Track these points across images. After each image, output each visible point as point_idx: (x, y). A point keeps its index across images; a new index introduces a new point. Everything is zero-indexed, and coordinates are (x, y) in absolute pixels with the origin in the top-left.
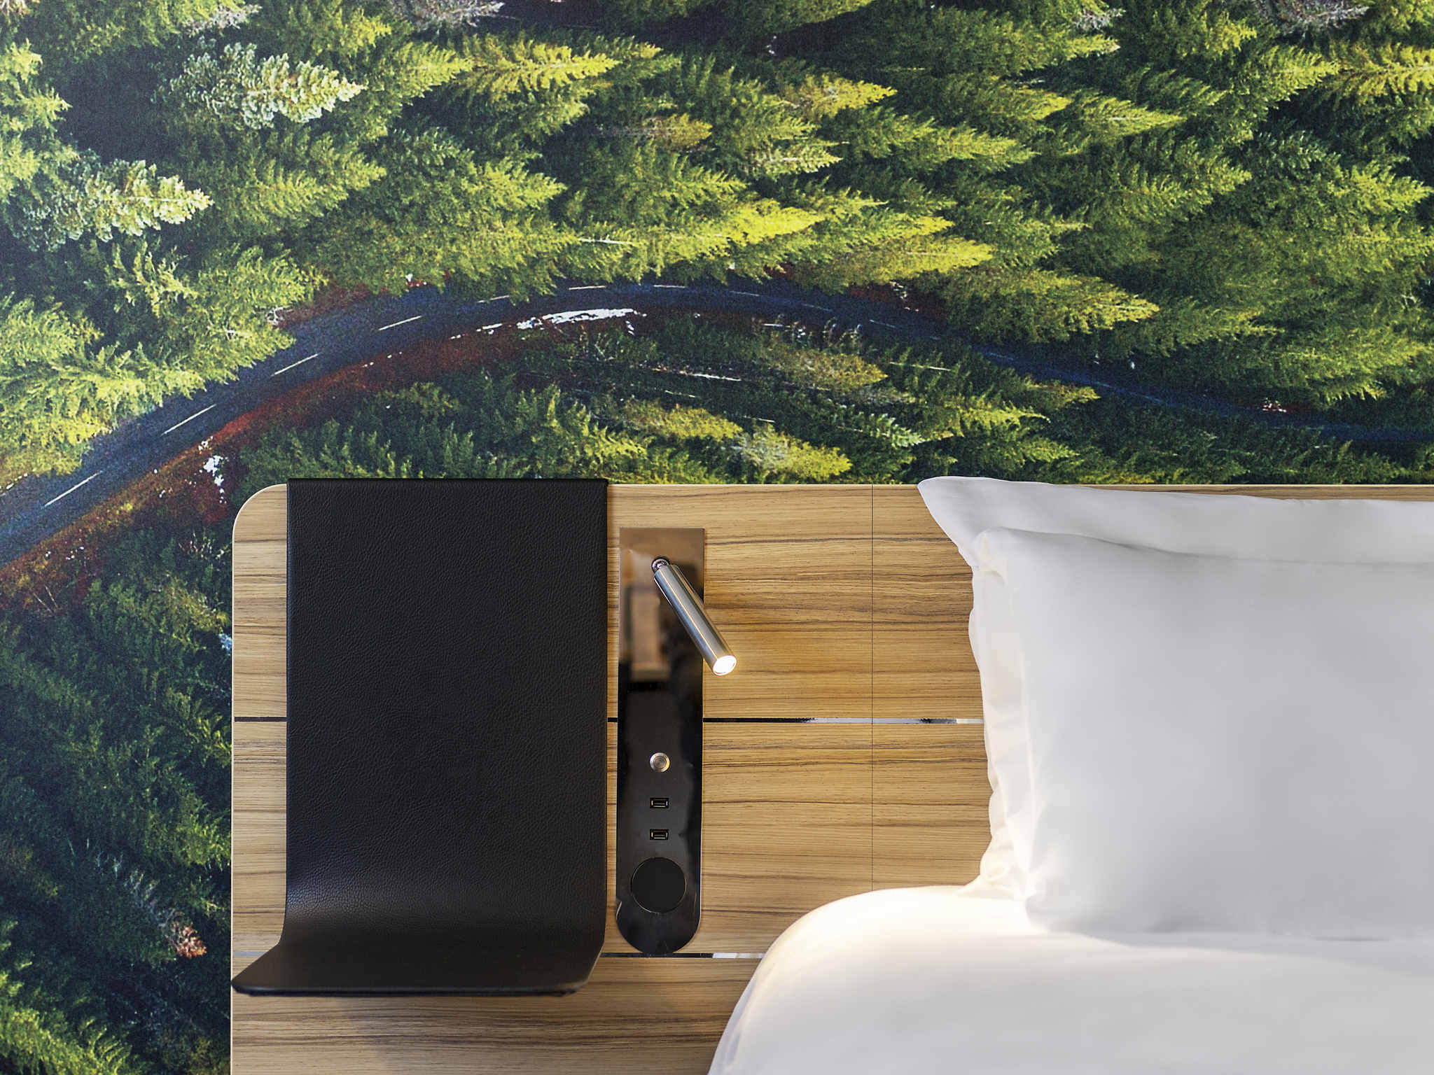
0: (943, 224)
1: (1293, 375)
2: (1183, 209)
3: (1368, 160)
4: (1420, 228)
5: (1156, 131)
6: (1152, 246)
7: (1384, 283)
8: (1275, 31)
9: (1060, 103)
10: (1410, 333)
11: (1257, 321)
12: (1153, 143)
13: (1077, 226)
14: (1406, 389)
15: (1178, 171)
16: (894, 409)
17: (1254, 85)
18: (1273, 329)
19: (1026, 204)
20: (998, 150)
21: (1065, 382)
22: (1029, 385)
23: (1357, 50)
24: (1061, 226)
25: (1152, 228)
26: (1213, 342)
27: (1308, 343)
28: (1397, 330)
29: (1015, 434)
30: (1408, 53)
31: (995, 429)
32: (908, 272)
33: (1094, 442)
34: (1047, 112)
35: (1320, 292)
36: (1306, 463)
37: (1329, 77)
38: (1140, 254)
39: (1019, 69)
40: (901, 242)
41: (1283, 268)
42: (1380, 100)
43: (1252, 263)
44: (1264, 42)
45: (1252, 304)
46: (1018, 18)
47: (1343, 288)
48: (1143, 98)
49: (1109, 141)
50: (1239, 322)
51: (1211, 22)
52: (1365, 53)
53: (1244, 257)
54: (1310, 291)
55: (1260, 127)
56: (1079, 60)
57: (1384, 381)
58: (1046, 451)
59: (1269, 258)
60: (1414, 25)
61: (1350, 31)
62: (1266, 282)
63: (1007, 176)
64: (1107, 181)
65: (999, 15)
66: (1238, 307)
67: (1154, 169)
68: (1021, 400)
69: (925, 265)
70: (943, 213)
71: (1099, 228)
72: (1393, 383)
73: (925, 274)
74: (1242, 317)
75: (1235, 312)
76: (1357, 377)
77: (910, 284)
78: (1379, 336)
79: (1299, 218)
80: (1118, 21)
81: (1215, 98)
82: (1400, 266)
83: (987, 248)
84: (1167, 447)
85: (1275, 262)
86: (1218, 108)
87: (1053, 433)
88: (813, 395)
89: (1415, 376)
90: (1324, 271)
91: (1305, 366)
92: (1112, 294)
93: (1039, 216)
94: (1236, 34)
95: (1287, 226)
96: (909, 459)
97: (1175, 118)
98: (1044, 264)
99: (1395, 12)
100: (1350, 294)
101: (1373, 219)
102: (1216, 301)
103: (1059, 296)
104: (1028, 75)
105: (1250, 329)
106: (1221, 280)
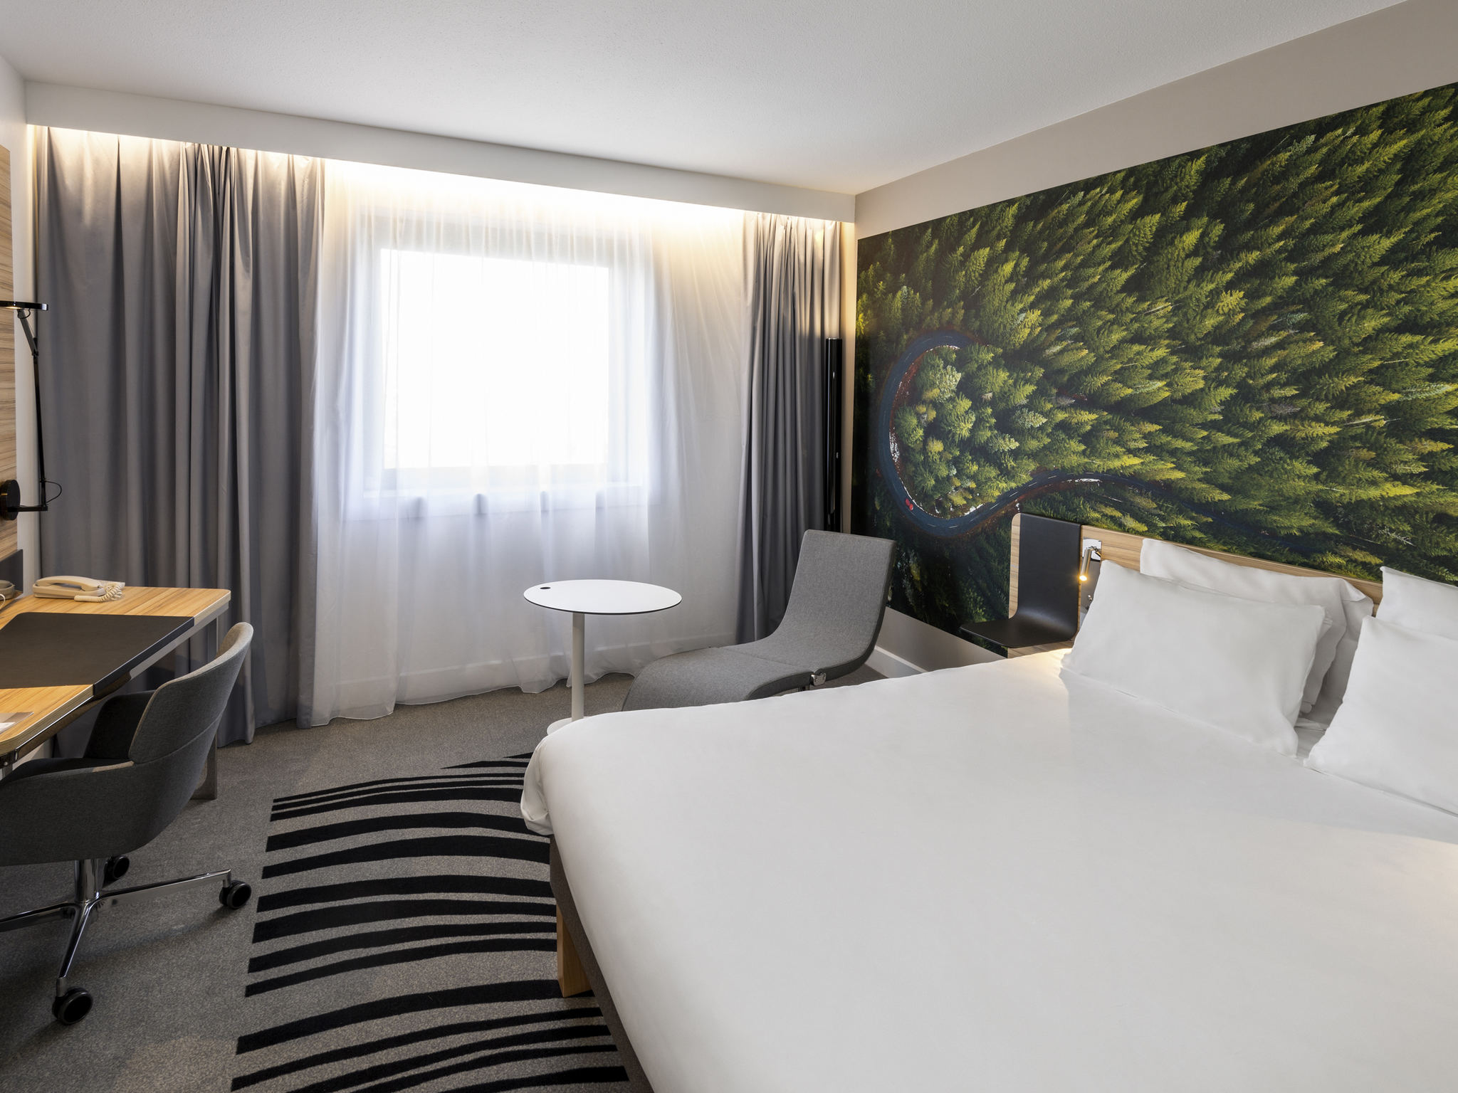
0: (1173, 465)
1: (1271, 523)
2: (1239, 468)
3: (1298, 458)
4: (1315, 482)
5: (1232, 444)
6: (1230, 478)
7: (1302, 498)
8: (1270, 415)
9: (1205, 433)
10: (1310, 516)
11: (1260, 505)
12: (1231, 447)
13: (1208, 470)
14: (1308, 534)
15: (1238, 456)
16: (1159, 515)
17: (1262, 431)
18: (1265, 508)
19: (1195, 462)
20: (1188, 446)
21: (1204, 515)
22: (1194, 514)
23: (1296, 422)
24: (1204, 470)
25: (1230, 473)
26: (1247, 510)
27: (1276, 515)
28: (1306, 514)
29: (1189, 528)
30: (1313, 424)
31: (1184, 526)
32: (1164, 478)
33: (1212, 534)
34: (1202, 436)
35: (1281, 498)
36: (1274, 552)
37: (1286, 430)
38: (1226, 481)
39: (1194, 423)
40: (1162, 469)
41: (1269, 490)
42: (1303, 439)
43: (1260, 487)
44: (1266, 418)
45: (1259, 499)
46: (1195, 408)
47: (1288, 498)
48: (1229, 433)
49: (1219, 446)
50: (1255, 504)
51: (1250, 411)
52: (1299, 423)
53: (1256, 485)
54: (1277, 498)
55: (1264, 445)
56: (1211, 421)
57: (1300, 529)
58: (1198, 534)
59: (1265, 486)
60: (1316, 415)
61: (1294, 416)
62: (1264, 493)
63: (1190, 454)
64: (1217, 457)
65: (1190, 407)
66: (1255, 500)
67: (1231, 455)
68: (1192, 518)
69: (1167, 477)
70: (1173, 462)
71: (1215, 471)
72: (1304, 531)
73: (1168, 479)
74: (1256, 503)
75: (1254, 501)
76: (1292, 527)
77: (1164, 481)
78: (1299, 515)
79: (1275, 475)
80: (1222, 410)
81: (1250, 435)
82: (1308, 493)
83: (1184, 473)
84: (1231, 539)
85: (1267, 487)
86: (1251, 438)
87: (1200, 530)
88: (1139, 508)
89: (1311, 530)
90: (1283, 492)
91: (1275, 521)
92: (1218, 491)
93: (1198, 466)
94: (1258, 415)
95: (1271, 476)
96: (1162, 530)
97: (1238, 440)
98: (1199, 480)
99: (1309, 410)
100: (1290, 501)
101: (1299, 477)
102: (1248, 497)
103: (1203, 490)
104: (1197, 425)
105: (1258, 507)
106: (1250, 491)
